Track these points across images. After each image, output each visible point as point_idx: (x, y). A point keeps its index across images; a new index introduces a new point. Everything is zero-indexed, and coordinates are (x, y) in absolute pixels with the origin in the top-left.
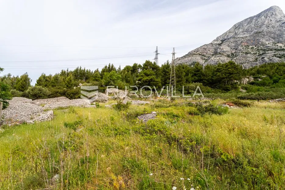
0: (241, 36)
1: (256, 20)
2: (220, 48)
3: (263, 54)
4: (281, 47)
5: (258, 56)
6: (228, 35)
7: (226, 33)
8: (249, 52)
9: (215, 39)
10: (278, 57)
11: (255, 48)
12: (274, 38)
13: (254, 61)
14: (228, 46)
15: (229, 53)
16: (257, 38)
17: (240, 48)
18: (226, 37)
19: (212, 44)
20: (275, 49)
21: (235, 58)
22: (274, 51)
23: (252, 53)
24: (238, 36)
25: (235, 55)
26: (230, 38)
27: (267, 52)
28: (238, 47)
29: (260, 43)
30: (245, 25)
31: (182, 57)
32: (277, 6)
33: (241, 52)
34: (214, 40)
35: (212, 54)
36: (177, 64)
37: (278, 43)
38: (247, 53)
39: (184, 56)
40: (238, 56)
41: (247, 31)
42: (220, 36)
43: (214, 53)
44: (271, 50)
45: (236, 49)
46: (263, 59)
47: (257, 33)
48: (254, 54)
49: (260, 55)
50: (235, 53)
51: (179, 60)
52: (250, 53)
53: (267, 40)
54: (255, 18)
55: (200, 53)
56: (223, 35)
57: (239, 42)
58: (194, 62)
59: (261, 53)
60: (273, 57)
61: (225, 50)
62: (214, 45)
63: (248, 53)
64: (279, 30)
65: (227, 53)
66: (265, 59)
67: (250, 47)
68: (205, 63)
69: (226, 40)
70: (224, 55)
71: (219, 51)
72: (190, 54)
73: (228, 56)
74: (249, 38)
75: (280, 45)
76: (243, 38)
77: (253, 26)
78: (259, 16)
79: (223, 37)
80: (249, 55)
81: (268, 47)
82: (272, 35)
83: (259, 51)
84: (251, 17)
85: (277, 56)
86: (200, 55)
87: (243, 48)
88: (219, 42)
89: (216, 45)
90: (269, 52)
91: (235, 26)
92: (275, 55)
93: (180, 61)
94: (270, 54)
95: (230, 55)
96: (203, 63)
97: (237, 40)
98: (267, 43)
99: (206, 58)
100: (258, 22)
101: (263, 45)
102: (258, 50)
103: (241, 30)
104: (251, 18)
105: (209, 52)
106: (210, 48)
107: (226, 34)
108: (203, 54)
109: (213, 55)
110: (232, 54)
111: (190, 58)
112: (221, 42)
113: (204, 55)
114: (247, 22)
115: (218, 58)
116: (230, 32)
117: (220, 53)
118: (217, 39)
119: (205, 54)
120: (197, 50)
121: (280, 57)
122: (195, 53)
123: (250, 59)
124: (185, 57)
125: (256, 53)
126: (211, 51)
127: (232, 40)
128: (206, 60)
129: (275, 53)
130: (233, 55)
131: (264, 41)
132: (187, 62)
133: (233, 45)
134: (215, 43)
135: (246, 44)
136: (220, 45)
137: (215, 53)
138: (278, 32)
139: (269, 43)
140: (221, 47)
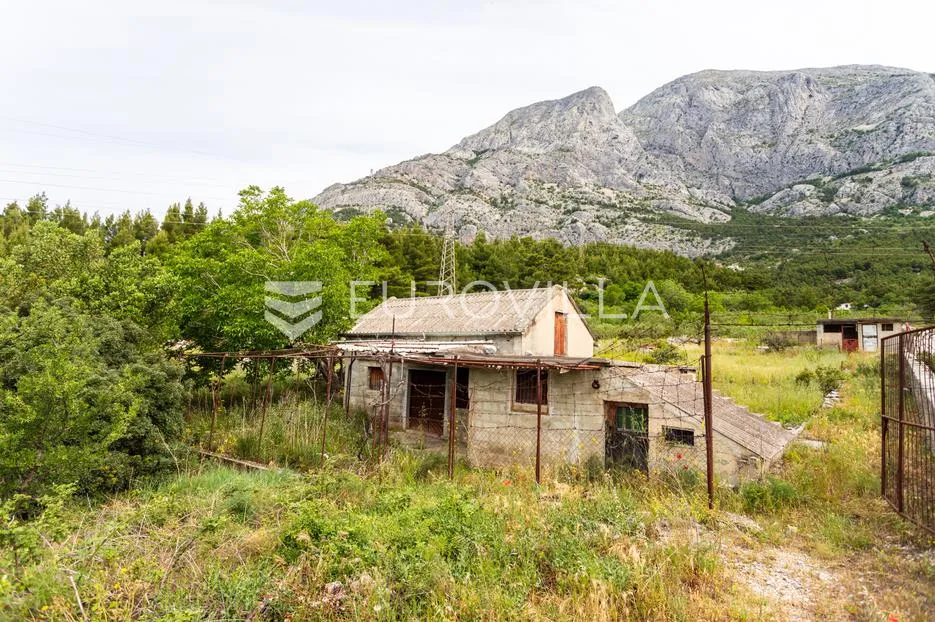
0: (526, 150)
1: (561, 113)
2: (473, 174)
3: (574, 210)
4: (610, 199)
5: (564, 214)
6: (492, 140)
7: (487, 132)
8: (544, 200)
9: (458, 142)
10: (604, 224)
11: (558, 190)
12: (596, 172)
13: (555, 227)
14: (494, 172)
15: (496, 195)
16: (563, 165)
17: (523, 183)
18: (487, 144)
19: (448, 156)
20: (599, 203)
21: (511, 212)
22: (596, 207)
23: (551, 203)
24: (519, 149)
25: (512, 202)
26: (498, 149)
27: (582, 207)
28: (518, 181)
29: (568, 179)
30: (536, 120)
31: (355, 184)
32: (604, 89)
33: (524, 195)
34: (457, 146)
35: (449, 188)
36: (338, 206)
37: (605, 187)
38: (539, 202)
39: (360, 182)
40: (518, 208)
41: (539, 138)
42: (473, 136)
43: (456, 185)
44: (591, 203)
45: (514, 186)
46: (574, 225)
47: (561, 150)
48: (555, 207)
49: (568, 212)
50: (512, 196)
51: (343, 192)
52: (545, 203)
53: (582, 175)
54: (557, 108)
55: (415, 181)
56: (479, 134)
57: (521, 167)
58: (394, 207)
59: (570, 208)
60: (594, 222)
61: (485, 182)
62: (455, 163)
63: (542, 203)
64: (606, 154)
65: (490, 191)
66: (578, 224)
67: (546, 186)
68: (427, 215)
69: (487, 154)
70: (482, 198)
71: (468, 182)
72: (381, 178)
73: (494, 203)
74: (542, 160)
75: (608, 192)
76: (529, 156)
77: (553, 128)
78: (566, 102)
79: (478, 142)
80: (543, 208)
81: (585, 193)
82: (594, 163)
83: (565, 202)
84: (550, 101)
85: (602, 219)
86: (413, 185)
87: (530, 187)
88: (470, 155)
89: (461, 164)
90: (587, 207)
91: (510, 114)
92: (598, 217)
93: (346, 196)
94: (588, 213)
95: (499, 201)
96: (424, 214)
97: (517, 158)
98: (583, 181)
99: (432, 200)
100: (564, 120)
101: (575, 187)
102: (563, 197)
103: (524, 132)
104: (550, 104)
105: (440, 180)
106: (443, 169)
107: (488, 135)
108: (422, 184)
109: (452, 192)
110: (504, 199)
111: (382, 191)
112: (474, 156)
113: (424, 189)
114: (540, 112)
115: (466, 205)
116: (496, 129)
117: (471, 191)
118: (464, 145)
119: (429, 185)
120: (404, 168)
121: (608, 226)
122: (399, 178)
123: (547, 219)
124: (363, 183)
125: (560, 206)
126: (445, 177)
127: (503, 156)
128: (433, 207)
129: (599, 214)
130: (507, 202)
131: (575, 173)
132: (372, 203)
133: (506, 170)
134: (459, 154)
135: (537, 176)
136: (471, 163)
137: (459, 189)
138: (604, 159)
139: (587, 184)
140: (474, 171)
